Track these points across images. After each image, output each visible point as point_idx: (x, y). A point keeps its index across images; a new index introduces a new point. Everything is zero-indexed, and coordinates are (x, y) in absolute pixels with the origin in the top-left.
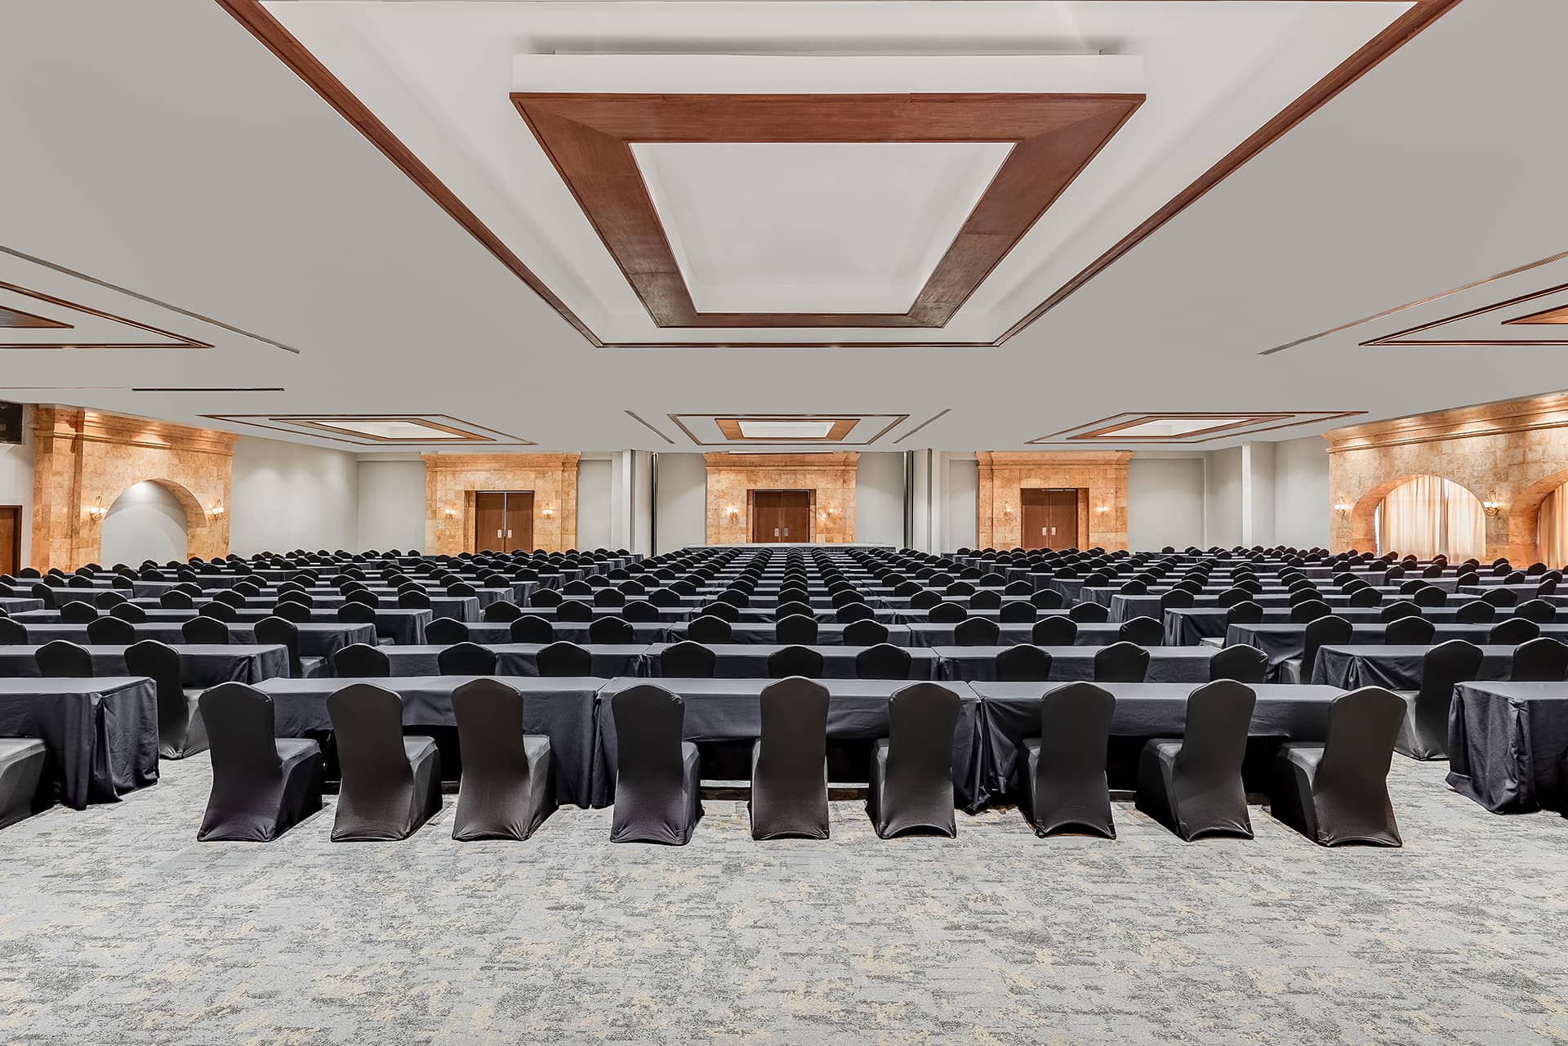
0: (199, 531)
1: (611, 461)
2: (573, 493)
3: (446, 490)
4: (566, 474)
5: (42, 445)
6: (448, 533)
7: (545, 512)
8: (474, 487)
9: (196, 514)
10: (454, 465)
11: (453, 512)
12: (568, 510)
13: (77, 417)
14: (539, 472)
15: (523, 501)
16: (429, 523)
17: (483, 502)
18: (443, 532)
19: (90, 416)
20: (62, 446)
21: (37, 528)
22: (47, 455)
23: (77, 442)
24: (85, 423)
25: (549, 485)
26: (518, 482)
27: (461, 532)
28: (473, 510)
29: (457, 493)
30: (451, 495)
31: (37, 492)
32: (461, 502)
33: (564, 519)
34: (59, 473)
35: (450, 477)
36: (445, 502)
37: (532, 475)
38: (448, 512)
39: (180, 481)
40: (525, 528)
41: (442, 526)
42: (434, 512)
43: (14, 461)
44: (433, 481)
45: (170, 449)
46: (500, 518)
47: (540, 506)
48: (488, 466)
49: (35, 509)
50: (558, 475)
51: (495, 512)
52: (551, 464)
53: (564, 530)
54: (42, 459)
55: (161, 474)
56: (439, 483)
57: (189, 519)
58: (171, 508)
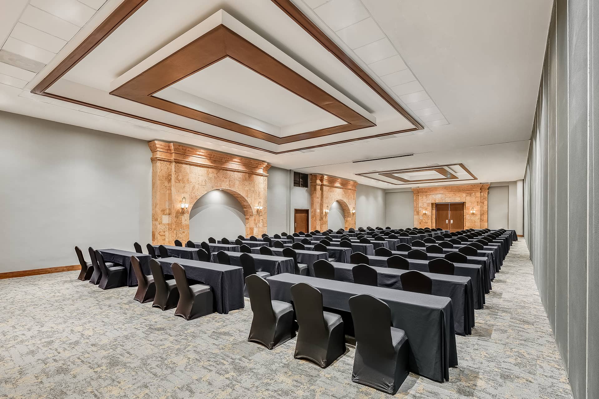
0: (349, 219)
1: (508, 186)
2: (486, 203)
3: (423, 203)
4: (482, 194)
5: (313, 188)
6: (424, 221)
7: (471, 212)
8: (436, 201)
9: (348, 213)
10: (426, 192)
11: (426, 212)
12: (484, 211)
13: (322, 178)
14: (468, 193)
15: (459, 207)
16: (416, 217)
17: (439, 208)
18: (422, 220)
19: (325, 177)
20: (318, 188)
21: (312, 217)
22: (315, 192)
23: (322, 186)
24: (324, 180)
25: (473, 199)
26: (457, 198)
27: (430, 221)
28: (434, 211)
29: (428, 204)
30: (425, 205)
31: (312, 204)
32: (430, 208)
33: (482, 215)
34: (318, 198)
35: (424, 197)
36: (423, 208)
37: (464, 195)
38: (424, 212)
39: (345, 200)
40: (460, 219)
41: (421, 218)
42: (418, 213)
43: (307, 194)
44: (417, 200)
45: (343, 188)
46: (447, 214)
47: (468, 209)
48: (442, 192)
49: (312, 210)
50: (478, 194)
51: (445, 212)
52: (474, 189)
53: (481, 220)
54: (313, 193)
55: (339, 198)
56: (420, 200)
57: (345, 215)
58: (341, 210)
